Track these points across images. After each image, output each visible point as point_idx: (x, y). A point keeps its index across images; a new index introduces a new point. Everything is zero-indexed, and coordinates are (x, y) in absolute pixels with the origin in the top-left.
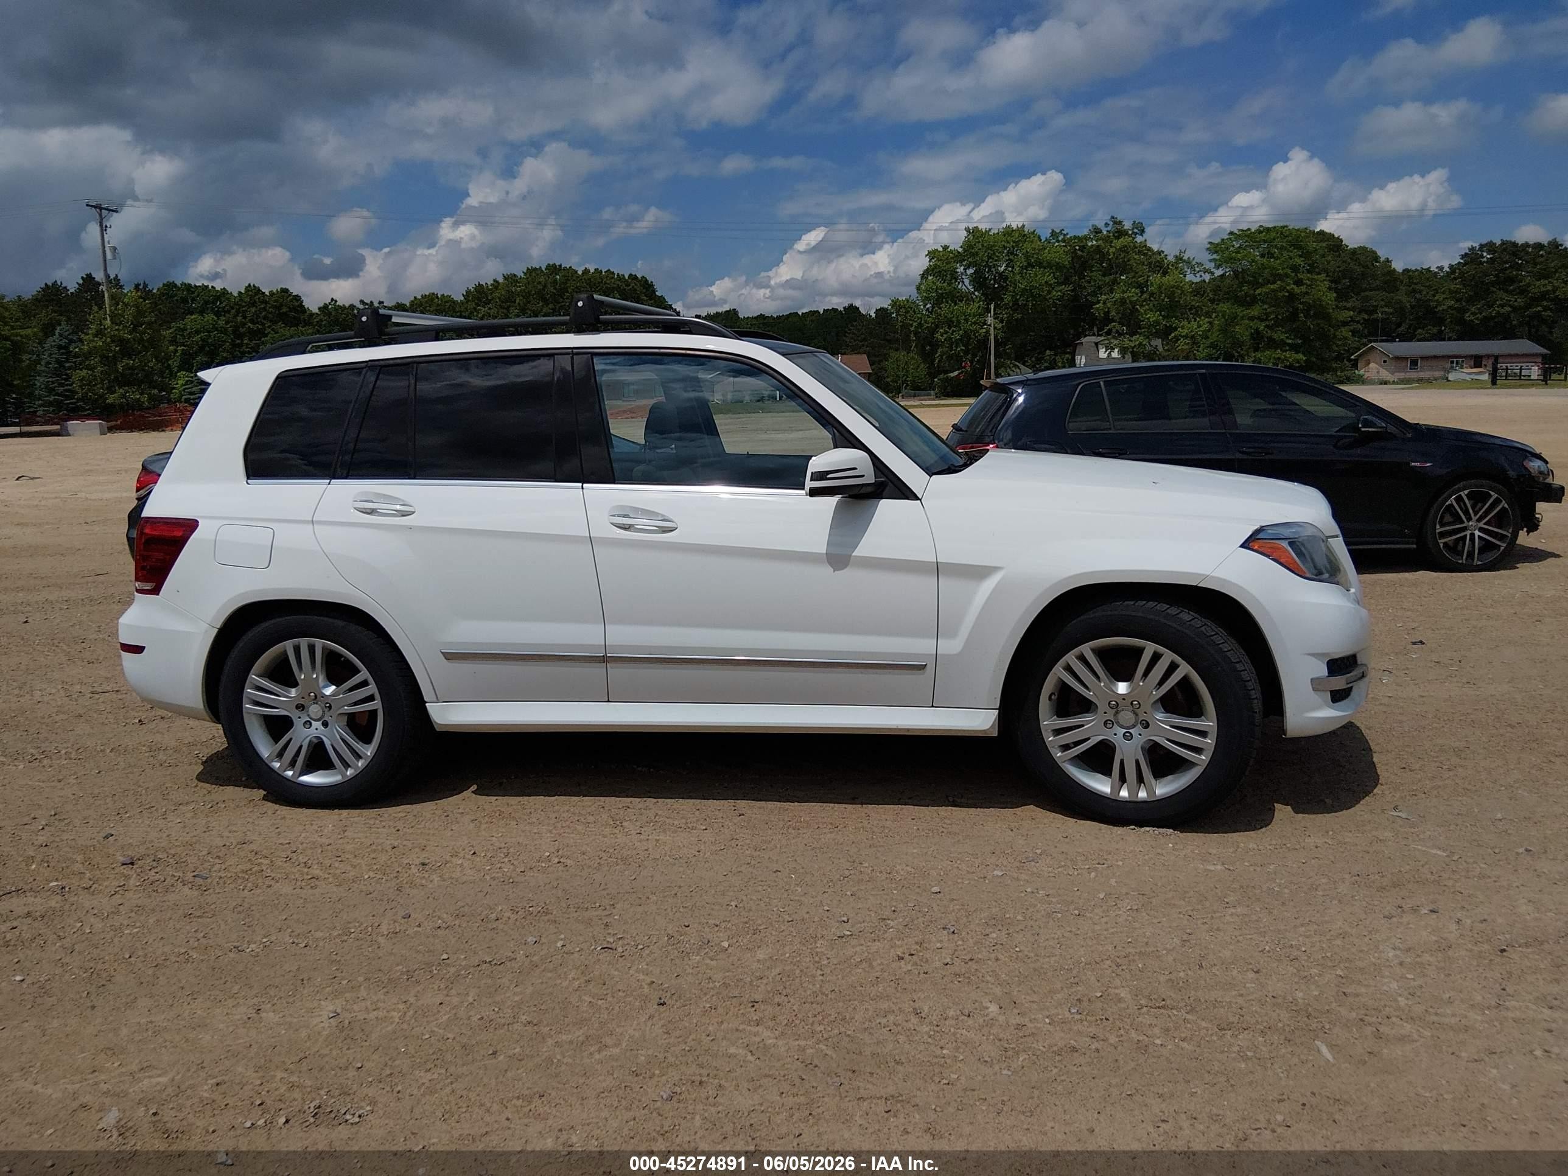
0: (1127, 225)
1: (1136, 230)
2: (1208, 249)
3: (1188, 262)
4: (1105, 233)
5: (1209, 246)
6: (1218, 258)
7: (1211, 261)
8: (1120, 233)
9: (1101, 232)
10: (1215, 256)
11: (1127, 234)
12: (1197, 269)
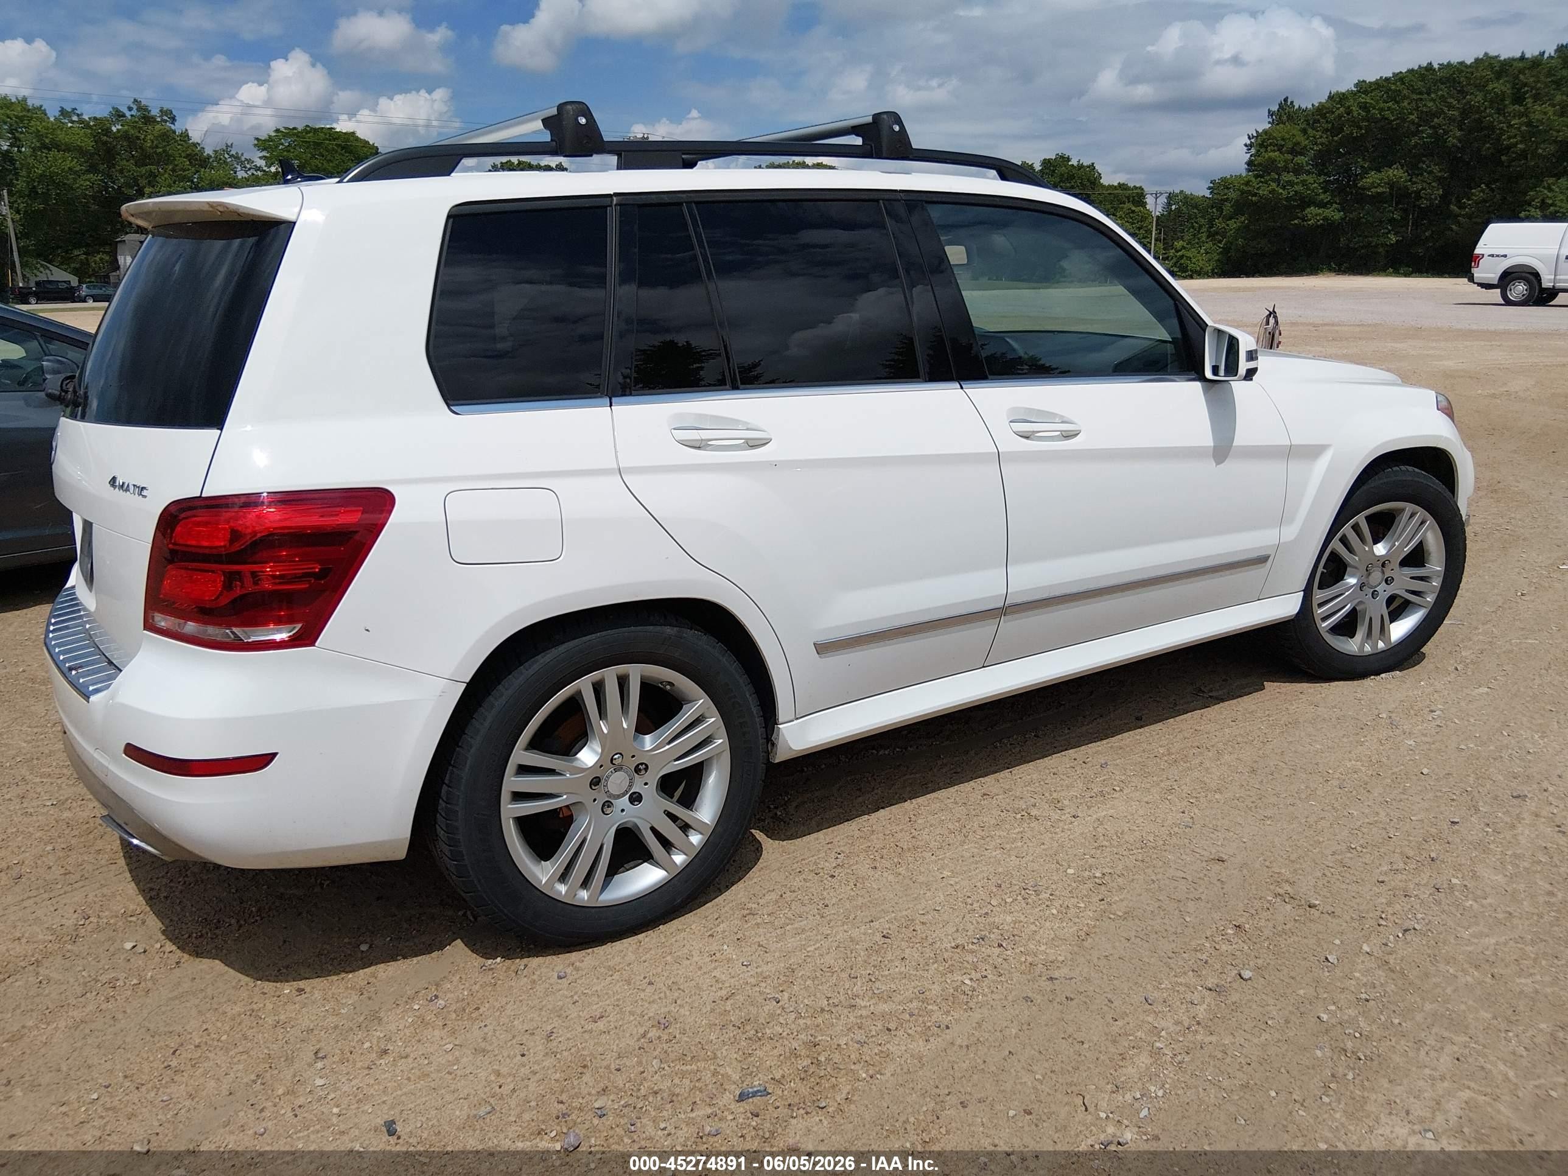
0: (155, 112)
1: (165, 118)
2: (255, 145)
3: (236, 158)
4: (130, 117)
5: (256, 142)
6: (268, 155)
7: (261, 158)
8: (148, 119)
9: (124, 116)
10: (265, 153)
11: (155, 121)
12: (248, 166)
